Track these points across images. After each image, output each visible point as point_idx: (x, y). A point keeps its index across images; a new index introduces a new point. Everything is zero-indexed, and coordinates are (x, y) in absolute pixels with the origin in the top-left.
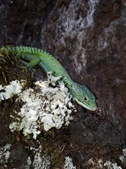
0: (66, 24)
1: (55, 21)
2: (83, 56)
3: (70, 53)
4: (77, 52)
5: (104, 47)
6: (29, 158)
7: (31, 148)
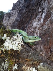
0: (34, 24)
1: (31, 24)
2: (38, 33)
3: (34, 32)
4: (36, 32)
5: (46, 28)
6: (3, 63)
7: (5, 59)
